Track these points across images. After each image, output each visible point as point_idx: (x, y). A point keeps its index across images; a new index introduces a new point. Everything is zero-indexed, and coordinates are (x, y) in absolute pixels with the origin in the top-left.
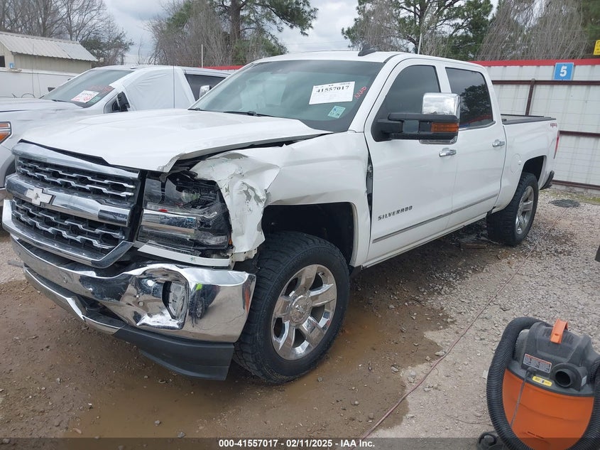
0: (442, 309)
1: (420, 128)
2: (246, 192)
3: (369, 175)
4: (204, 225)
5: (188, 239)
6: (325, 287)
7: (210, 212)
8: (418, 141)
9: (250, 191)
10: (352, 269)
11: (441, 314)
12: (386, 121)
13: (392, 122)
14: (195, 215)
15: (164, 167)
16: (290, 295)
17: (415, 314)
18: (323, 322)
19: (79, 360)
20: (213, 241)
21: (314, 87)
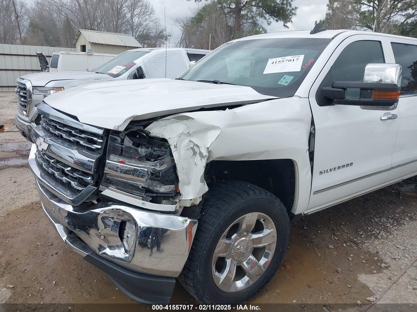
0: (377, 253)
1: (361, 95)
2: (193, 149)
3: (312, 136)
4: (154, 176)
5: (140, 187)
6: (266, 231)
7: (161, 165)
8: (359, 106)
9: (195, 148)
10: (292, 216)
11: (376, 258)
12: (330, 88)
13: (335, 89)
14: (146, 167)
15: (119, 126)
16: (233, 237)
17: (352, 255)
18: (263, 261)
19: (74, 267)
20: (163, 189)
21: (270, 59)
